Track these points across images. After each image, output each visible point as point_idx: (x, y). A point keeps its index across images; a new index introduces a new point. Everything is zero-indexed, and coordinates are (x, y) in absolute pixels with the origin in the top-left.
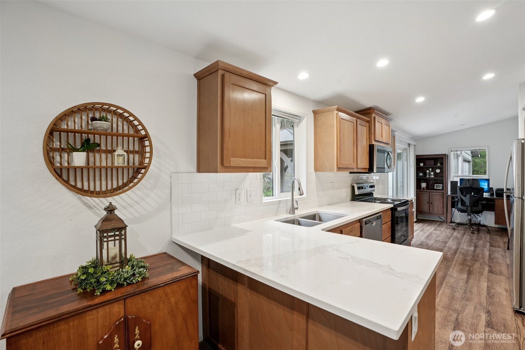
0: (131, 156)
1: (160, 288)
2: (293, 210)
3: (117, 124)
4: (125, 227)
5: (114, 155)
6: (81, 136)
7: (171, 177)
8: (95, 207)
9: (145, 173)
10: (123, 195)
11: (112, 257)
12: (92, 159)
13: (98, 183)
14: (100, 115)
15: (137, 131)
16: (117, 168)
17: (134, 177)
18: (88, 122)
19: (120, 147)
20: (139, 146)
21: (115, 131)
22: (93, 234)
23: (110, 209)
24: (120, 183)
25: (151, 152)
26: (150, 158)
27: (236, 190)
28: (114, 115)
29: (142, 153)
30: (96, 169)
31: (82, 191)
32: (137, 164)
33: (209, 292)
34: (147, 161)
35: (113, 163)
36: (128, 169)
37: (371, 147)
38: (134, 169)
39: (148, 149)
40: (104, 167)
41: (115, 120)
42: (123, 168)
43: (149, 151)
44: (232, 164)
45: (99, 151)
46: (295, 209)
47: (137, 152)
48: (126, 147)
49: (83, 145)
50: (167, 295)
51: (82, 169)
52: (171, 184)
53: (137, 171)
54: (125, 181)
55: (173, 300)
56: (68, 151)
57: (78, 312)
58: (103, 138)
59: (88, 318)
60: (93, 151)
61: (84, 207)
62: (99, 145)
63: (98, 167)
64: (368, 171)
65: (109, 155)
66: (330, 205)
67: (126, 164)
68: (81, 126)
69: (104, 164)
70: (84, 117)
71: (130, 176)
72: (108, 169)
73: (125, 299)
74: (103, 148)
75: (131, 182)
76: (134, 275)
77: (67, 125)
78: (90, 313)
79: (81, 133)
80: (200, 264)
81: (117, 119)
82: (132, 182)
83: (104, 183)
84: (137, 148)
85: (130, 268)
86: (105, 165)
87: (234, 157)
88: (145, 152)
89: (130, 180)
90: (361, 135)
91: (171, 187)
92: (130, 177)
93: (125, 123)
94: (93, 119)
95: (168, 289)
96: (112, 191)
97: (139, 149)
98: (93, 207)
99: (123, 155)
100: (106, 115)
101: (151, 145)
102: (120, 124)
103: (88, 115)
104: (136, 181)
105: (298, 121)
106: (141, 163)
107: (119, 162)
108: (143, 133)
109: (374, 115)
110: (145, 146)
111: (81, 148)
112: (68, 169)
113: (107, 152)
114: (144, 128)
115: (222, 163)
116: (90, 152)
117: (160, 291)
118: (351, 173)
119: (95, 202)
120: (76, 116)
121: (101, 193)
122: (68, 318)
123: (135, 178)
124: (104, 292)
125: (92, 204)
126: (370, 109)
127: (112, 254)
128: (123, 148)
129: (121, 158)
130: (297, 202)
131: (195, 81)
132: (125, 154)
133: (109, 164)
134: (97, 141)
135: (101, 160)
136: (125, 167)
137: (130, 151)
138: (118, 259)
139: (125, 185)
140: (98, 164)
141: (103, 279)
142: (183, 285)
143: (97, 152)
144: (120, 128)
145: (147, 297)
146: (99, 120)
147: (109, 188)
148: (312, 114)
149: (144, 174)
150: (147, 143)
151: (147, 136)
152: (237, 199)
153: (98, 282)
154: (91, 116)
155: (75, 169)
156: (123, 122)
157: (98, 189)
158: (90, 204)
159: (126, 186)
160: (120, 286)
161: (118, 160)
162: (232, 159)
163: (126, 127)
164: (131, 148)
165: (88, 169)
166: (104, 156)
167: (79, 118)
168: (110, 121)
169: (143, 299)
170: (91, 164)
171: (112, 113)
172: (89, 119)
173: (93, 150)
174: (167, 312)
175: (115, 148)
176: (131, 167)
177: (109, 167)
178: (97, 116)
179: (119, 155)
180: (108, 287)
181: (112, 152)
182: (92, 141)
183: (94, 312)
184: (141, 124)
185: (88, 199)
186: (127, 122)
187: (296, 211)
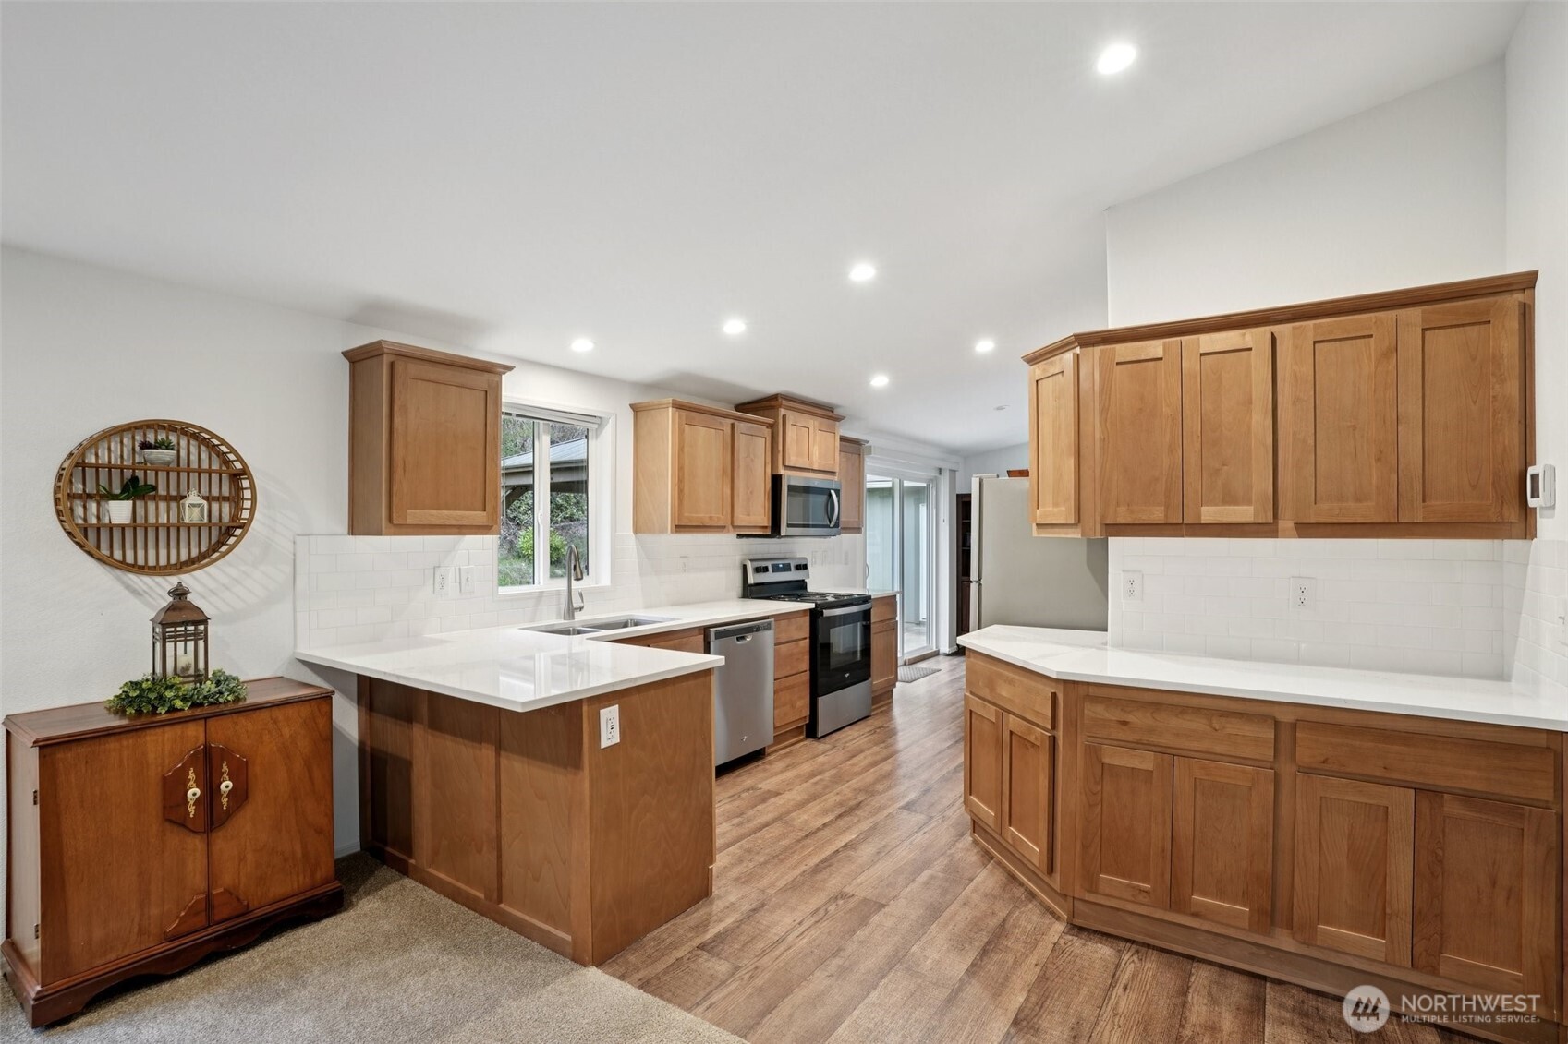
0: (215, 506)
1: (264, 710)
2: (571, 611)
3: (189, 450)
4: (205, 621)
5: (184, 505)
6: (122, 473)
7: (294, 543)
8: (147, 593)
9: (242, 535)
10: (198, 573)
11: (183, 668)
12: (140, 511)
13: (152, 553)
14: (156, 436)
15: (227, 462)
16: (189, 528)
17: (221, 543)
18: (133, 449)
19: (194, 492)
20: (230, 489)
21: (183, 464)
22: (146, 633)
23: (179, 593)
24: (194, 553)
25: (254, 499)
26: (252, 509)
27: (434, 568)
28: (182, 436)
29: (236, 499)
30: (149, 529)
31: (123, 566)
32: (226, 519)
33: (372, 756)
34: (246, 514)
35: (180, 517)
36: (210, 528)
37: (776, 481)
38: (220, 528)
39: (247, 494)
40: (163, 525)
41: (183, 443)
42: (199, 527)
43: (250, 497)
44: (410, 521)
45: (154, 498)
46: (577, 609)
47: (226, 499)
48: (204, 491)
49: (125, 488)
50: (276, 722)
51: (123, 528)
52: (294, 555)
53: (228, 532)
54: (204, 549)
55: (286, 732)
56: (98, 498)
57: (134, 728)
58: (162, 475)
59: (148, 738)
60: (143, 498)
61: (126, 592)
62: (154, 488)
63: (152, 525)
64: (769, 533)
65: (174, 505)
66: (675, 604)
67: (206, 521)
68: (122, 456)
69: (163, 520)
70: (125, 441)
71: (214, 540)
72: (171, 529)
73: (206, 719)
74: (162, 491)
75: (214, 551)
76: (221, 693)
77: (97, 455)
78: (152, 731)
79: (122, 469)
80: (356, 705)
81: (189, 442)
82: (217, 551)
83: (163, 552)
84: (226, 492)
85: (214, 685)
86: (166, 522)
87: (415, 508)
88: (243, 499)
89: (214, 548)
90: (748, 456)
91: (294, 560)
92: (213, 542)
93: (203, 448)
94: (145, 445)
95: (277, 713)
96: (179, 567)
97: (230, 493)
98: (141, 592)
99: (199, 505)
100: (168, 437)
101: (253, 488)
102: (193, 450)
103: (133, 438)
104: (224, 548)
105: (596, 426)
106: (235, 517)
107: (191, 516)
108: (238, 465)
109: (782, 412)
110: (243, 489)
111: (122, 493)
112: (98, 529)
113: (168, 498)
114: (239, 459)
115: (390, 519)
116: (138, 499)
117: (265, 715)
118: (740, 536)
119: (145, 583)
120: (112, 440)
121: (157, 568)
122: (120, 733)
123: (223, 544)
124: (172, 710)
125: (140, 587)
126: (775, 397)
127: (182, 663)
128: (199, 491)
129: (197, 510)
130: (581, 595)
131: (347, 364)
132: (205, 503)
133: (174, 520)
134: (151, 481)
135: (159, 513)
136: (204, 525)
137: (213, 497)
138: (192, 671)
139: (202, 556)
140: (152, 520)
141: (169, 694)
142: (305, 710)
143: (149, 499)
144: (194, 458)
145: (242, 720)
146: (156, 448)
147: (173, 560)
148: (630, 413)
149: (240, 538)
150: (246, 484)
151: (245, 472)
152: (438, 586)
153: (160, 697)
154: (139, 438)
155: (111, 528)
156: (199, 447)
157: (152, 562)
158: (136, 587)
159: (205, 558)
160: (195, 705)
161: (191, 514)
162: (409, 511)
163: (204, 456)
164: (215, 492)
165: (135, 529)
166: (163, 505)
167: (116, 442)
168: (176, 448)
169: (236, 723)
170: (140, 520)
171: (179, 432)
172: (137, 444)
173: (144, 496)
174: (275, 748)
175: (183, 492)
176: (215, 525)
177: (173, 525)
178: (151, 438)
179: (192, 505)
180: (178, 704)
181: (179, 498)
182: (141, 482)
183: (159, 731)
184: (233, 451)
185: (133, 578)
186: (207, 447)
187: (577, 614)
